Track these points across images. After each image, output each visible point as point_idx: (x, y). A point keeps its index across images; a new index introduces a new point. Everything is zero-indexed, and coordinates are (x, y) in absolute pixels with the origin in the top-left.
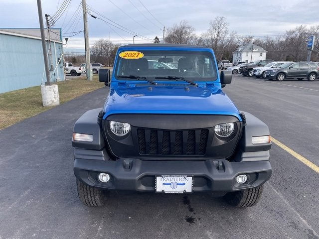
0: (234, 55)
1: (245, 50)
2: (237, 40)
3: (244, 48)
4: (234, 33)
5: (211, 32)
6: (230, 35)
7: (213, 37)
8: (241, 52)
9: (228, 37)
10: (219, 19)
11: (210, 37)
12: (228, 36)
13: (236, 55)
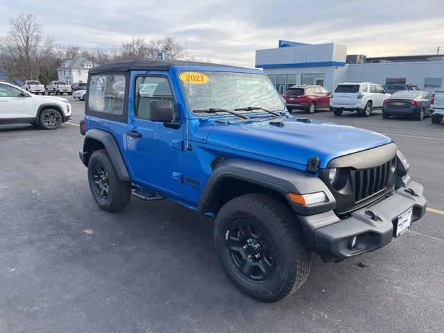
0: (59, 73)
1: (74, 66)
2: (56, 50)
3: (73, 63)
4: (50, 41)
5: (14, 36)
6: (45, 43)
7: (21, 44)
8: (70, 69)
9: (42, 45)
10: (26, 17)
11: (13, 44)
12: (42, 43)
13: (63, 73)
